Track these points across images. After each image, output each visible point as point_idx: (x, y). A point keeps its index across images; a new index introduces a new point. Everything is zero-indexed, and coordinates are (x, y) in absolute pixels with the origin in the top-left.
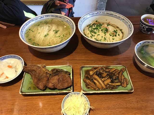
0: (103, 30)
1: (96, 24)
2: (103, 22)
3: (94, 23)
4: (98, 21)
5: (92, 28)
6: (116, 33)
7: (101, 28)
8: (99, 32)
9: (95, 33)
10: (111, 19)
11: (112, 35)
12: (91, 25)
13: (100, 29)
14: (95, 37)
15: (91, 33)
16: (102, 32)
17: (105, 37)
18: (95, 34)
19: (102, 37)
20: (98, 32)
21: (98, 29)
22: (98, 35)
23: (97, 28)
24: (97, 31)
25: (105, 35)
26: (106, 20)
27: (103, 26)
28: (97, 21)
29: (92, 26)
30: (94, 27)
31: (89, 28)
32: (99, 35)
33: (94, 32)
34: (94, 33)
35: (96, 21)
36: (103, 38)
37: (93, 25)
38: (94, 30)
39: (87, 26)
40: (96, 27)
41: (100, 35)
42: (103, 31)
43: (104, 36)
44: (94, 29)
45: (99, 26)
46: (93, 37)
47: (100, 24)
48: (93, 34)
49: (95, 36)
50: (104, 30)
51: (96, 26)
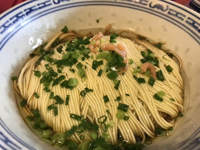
0: (101, 63)
1: (63, 41)
2: (89, 27)
3: (58, 39)
4: (70, 28)
5: (50, 60)
6: (157, 65)
7: (88, 57)
8: (83, 76)
9: (67, 85)
10: (114, 15)
11: (147, 79)
12: (46, 48)
13: (83, 59)
14: (73, 107)
15: (50, 87)
16: (100, 74)
17: (119, 99)
18: (68, 92)
19: (106, 99)
20: (79, 79)
21: (75, 61)
22: (83, 94)
23: (70, 56)
24: (73, 71)
25: (117, 87)
26: (98, 21)
27: (95, 46)
28: (65, 30)
29: (50, 52)
30: (57, 56)
31: (38, 63)
32: (87, 90)
33: (63, 77)
34: (63, 85)
35: (62, 30)
36: (113, 107)
37: (53, 45)
38: (60, 71)
39: (32, 55)
40: (66, 53)
41: (92, 90)
42: (103, 67)
43: (112, 94)
44: (60, 64)
45: (77, 47)
46: (63, 106)
47: (80, 38)
48: (58, 90)
49: (71, 102)
50: (105, 62)
51: (67, 50)
